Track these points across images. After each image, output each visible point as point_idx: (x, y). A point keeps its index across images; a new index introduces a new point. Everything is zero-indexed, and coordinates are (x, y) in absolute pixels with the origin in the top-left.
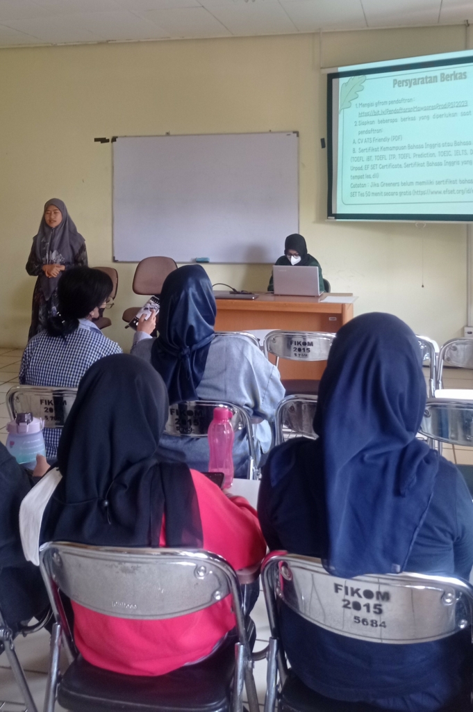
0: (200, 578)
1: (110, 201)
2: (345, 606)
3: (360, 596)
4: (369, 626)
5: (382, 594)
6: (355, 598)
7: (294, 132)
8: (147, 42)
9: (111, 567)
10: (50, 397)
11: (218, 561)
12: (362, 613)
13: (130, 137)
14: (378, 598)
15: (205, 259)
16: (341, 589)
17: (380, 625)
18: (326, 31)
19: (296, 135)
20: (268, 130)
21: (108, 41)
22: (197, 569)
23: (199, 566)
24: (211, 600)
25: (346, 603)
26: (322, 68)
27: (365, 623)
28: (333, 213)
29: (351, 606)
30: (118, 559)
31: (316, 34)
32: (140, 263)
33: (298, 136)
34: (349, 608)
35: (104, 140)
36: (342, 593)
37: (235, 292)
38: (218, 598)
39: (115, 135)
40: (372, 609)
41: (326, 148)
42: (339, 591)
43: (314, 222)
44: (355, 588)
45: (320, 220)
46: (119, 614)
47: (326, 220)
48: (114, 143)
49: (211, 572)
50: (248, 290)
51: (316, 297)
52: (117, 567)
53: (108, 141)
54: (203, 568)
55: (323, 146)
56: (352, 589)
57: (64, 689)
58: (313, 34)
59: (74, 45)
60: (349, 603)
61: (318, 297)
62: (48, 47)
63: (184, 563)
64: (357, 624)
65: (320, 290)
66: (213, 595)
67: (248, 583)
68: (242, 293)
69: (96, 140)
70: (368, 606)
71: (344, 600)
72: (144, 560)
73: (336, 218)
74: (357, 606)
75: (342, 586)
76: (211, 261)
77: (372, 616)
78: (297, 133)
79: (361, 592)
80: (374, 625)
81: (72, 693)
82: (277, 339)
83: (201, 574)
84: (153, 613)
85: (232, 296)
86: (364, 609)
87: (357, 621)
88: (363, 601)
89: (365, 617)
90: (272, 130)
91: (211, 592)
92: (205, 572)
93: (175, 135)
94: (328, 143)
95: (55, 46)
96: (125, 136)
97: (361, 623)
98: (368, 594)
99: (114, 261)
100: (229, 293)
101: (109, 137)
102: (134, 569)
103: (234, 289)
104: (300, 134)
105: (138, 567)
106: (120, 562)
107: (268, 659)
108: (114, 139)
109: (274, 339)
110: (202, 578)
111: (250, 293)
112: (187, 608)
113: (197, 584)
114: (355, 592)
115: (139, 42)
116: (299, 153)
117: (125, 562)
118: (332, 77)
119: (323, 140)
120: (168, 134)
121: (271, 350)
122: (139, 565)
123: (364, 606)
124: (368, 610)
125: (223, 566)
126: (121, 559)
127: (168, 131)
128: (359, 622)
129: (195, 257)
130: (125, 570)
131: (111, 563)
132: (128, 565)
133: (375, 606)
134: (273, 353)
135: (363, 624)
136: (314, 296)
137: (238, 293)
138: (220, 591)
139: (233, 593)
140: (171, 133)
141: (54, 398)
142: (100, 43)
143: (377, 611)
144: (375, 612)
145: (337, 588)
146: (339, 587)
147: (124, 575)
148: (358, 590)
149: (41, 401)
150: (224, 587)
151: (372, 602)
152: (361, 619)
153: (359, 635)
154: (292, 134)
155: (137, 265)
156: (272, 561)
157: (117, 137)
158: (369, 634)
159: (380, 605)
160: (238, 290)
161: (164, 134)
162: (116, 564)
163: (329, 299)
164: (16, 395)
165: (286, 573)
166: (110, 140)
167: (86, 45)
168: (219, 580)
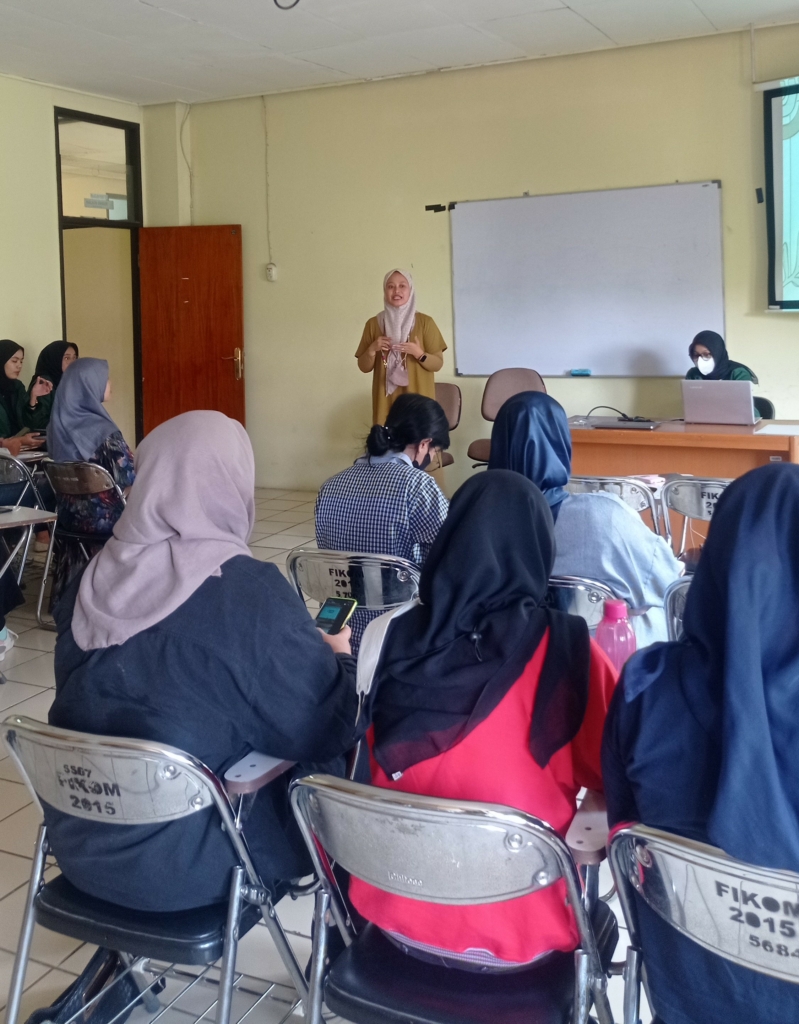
0: (513, 851)
1: (449, 293)
2: (735, 918)
3: (757, 906)
4: (775, 954)
5: (794, 907)
6: (749, 908)
7: (714, 182)
8: (494, 65)
9: (383, 822)
10: (345, 566)
11: (541, 829)
12: (763, 932)
13: (473, 201)
14: (786, 912)
15: (585, 370)
16: (727, 892)
17: (793, 955)
18: (760, 27)
19: (716, 185)
20: (673, 181)
21: (440, 69)
22: (508, 838)
23: (510, 834)
24: (532, 885)
25: (736, 913)
26: (754, 83)
27: (768, 948)
28: (778, 299)
29: (743, 918)
30: (392, 812)
31: (746, 33)
32: (491, 377)
33: (720, 186)
34: (741, 921)
35: (438, 208)
36: (728, 897)
37: (625, 418)
38: (543, 882)
39: (453, 200)
40: (777, 927)
41: (764, 204)
42: (724, 893)
43: (747, 315)
44: (749, 893)
45: (756, 310)
46: (400, 890)
47: (767, 311)
48: (452, 211)
49: (530, 844)
50: (646, 416)
51: (750, 426)
52: (391, 823)
53: (443, 209)
54: (517, 837)
55: (760, 200)
56: (744, 893)
57: (333, 986)
58: (740, 33)
59: (394, 79)
60: (740, 914)
61: (752, 426)
62: (360, 84)
63: (491, 828)
64: (754, 948)
65: (756, 416)
66: (535, 878)
67: (590, 863)
68: (638, 420)
69: (428, 208)
70: (771, 922)
71: (733, 909)
72: (429, 818)
73: (782, 308)
74: (753, 921)
75: (727, 887)
76: (592, 373)
77: (777, 939)
78: (719, 183)
79: (759, 900)
80: (783, 953)
81: (342, 992)
82: (680, 489)
83: (515, 844)
84: (446, 894)
85: (622, 424)
86: (765, 926)
87: (755, 943)
88: (763, 914)
89: (767, 939)
90: (680, 180)
91: (532, 873)
92: (521, 842)
93: (537, 196)
94: (767, 196)
95: (369, 82)
96: (467, 201)
97: (761, 947)
98: (771, 904)
99: (458, 374)
100: (616, 420)
101: (445, 203)
102: (416, 829)
103: (624, 415)
104: (723, 184)
105: (421, 827)
106: (396, 817)
107: (625, 978)
108: (452, 206)
109: (676, 490)
110: (516, 851)
111: (649, 421)
112: (496, 893)
113: (510, 859)
114: (748, 898)
115: (483, 67)
116: (722, 211)
117: (403, 817)
118: (770, 95)
119: (759, 192)
120: (526, 194)
121: (672, 504)
122: (423, 824)
123: (766, 921)
124: (772, 929)
125: (550, 837)
126: (396, 813)
127: (526, 191)
128: (758, 945)
129: (569, 369)
130: (403, 829)
131: (383, 817)
132: (406, 822)
133: (783, 924)
134: (675, 509)
135: (765, 949)
136: (746, 425)
137: (630, 420)
138: (548, 873)
139: (566, 877)
140: (531, 193)
141: (350, 567)
142: (430, 73)
143: (786, 931)
144: (783, 934)
145: (720, 888)
146: (724, 888)
147: (402, 835)
148: (753, 895)
149: (331, 571)
150: (552, 867)
151: (778, 917)
152: (761, 941)
153: (759, 966)
154: (710, 184)
155: (487, 379)
156: (620, 836)
157: (456, 203)
158: (775, 965)
159: (791, 924)
160: (629, 415)
161: (522, 194)
162: (390, 819)
163: (769, 429)
164: (298, 560)
165: (642, 856)
166: (447, 208)
167: (410, 77)
168: (543, 856)
